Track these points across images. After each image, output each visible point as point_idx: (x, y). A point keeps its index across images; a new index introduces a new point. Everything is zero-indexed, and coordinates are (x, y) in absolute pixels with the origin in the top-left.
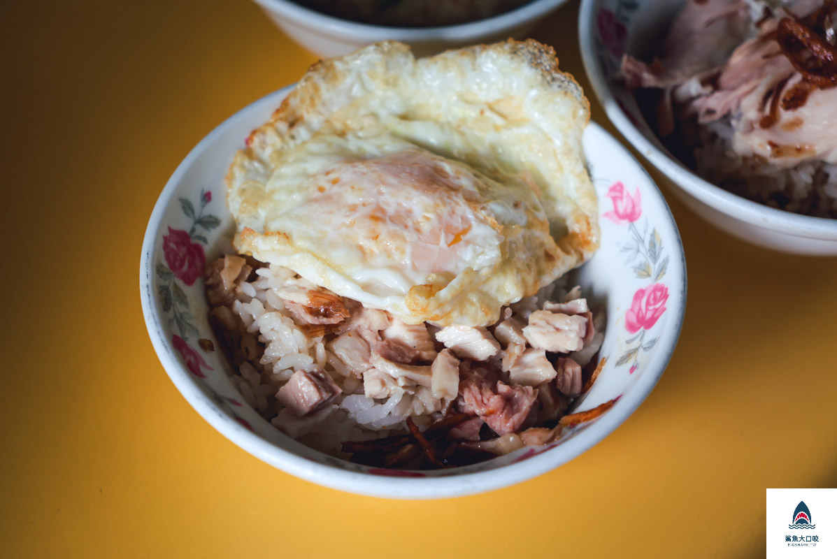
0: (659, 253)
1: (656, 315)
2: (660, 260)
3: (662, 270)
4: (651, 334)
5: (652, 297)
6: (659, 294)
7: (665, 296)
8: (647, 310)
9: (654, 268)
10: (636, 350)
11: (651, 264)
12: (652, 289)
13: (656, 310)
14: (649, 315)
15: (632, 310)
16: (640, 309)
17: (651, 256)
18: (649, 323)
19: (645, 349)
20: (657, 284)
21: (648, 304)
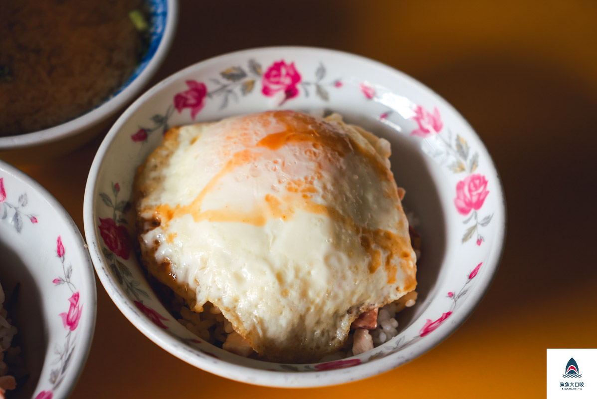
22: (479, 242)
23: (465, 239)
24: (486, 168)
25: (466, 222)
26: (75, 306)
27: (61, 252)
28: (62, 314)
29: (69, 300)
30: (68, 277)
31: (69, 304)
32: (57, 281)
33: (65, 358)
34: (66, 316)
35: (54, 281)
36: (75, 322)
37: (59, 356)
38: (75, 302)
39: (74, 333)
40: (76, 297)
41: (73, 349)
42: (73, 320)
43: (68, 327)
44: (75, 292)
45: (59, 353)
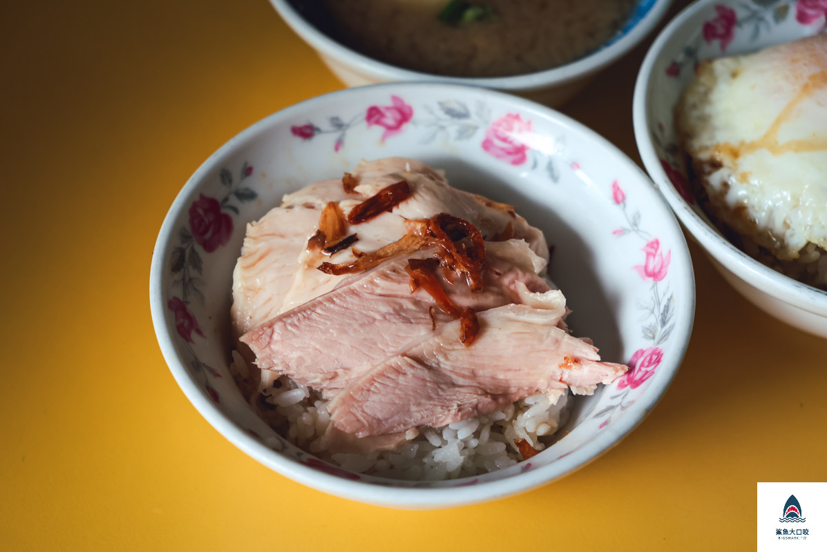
26: (654, 256)
27: (618, 197)
28: (637, 267)
29: (643, 250)
30: (635, 224)
31: (644, 255)
32: (619, 232)
33: (658, 312)
34: (643, 269)
35: (615, 233)
36: (660, 272)
37: (648, 311)
38: (653, 251)
39: (662, 285)
40: (654, 245)
41: (669, 300)
42: (657, 270)
43: (651, 280)
44: (651, 239)
45: (647, 308)
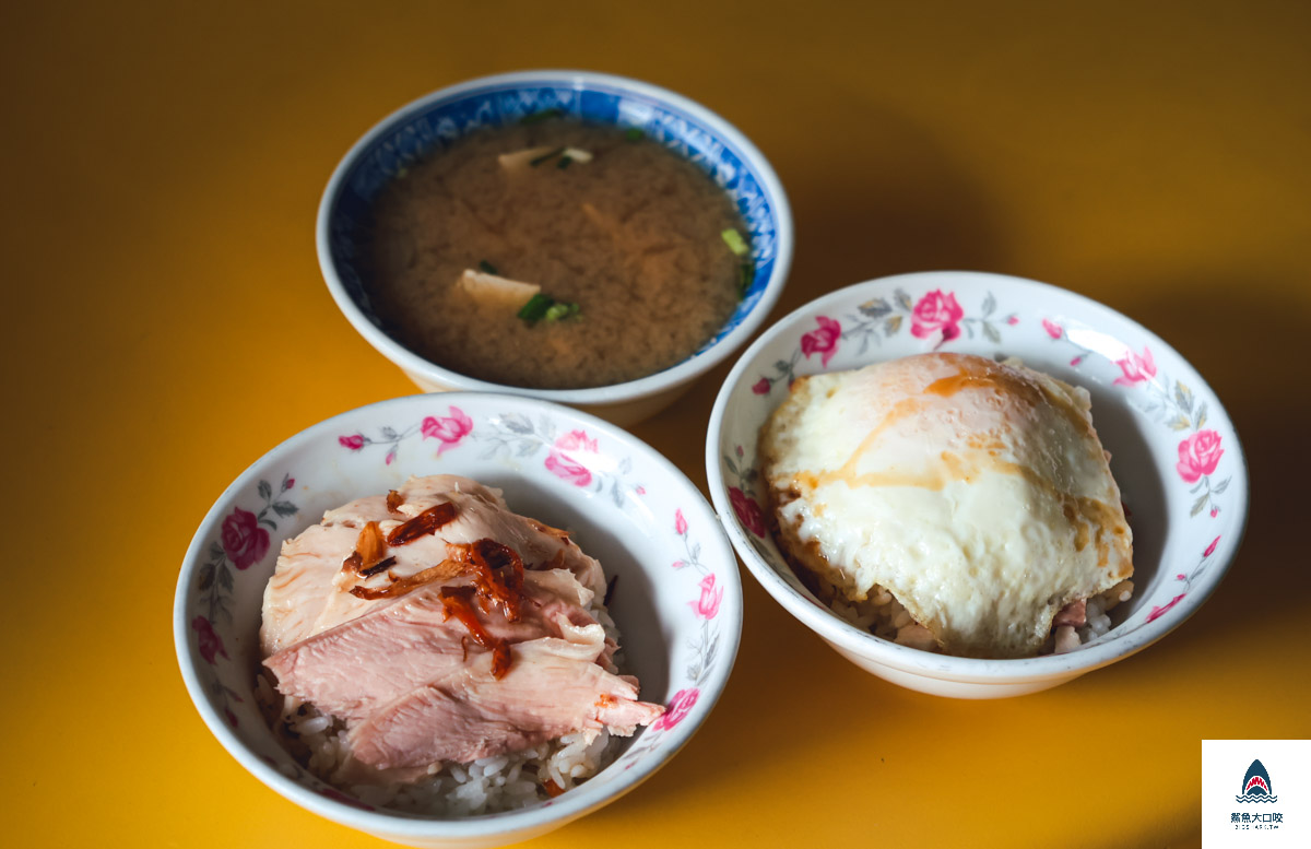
0: (1192, 403)
1: (1214, 459)
2: (1196, 408)
3: (1201, 417)
4: (1216, 477)
5: (1200, 444)
6: (1207, 440)
7: (1218, 440)
8: (1199, 458)
9: (1191, 418)
10: (1207, 496)
11: (1186, 415)
12: (1196, 437)
13: (1211, 455)
14: (1204, 462)
15: (1182, 462)
16: (1191, 459)
17: (1182, 408)
18: (1210, 468)
19: (1217, 492)
20: (1201, 432)
21: (1197, 452)
22: (1214, 513)
23: (1195, 511)
24: (1217, 420)
25: (1193, 491)
26: (709, 591)
27: (681, 528)
28: (692, 603)
29: (700, 585)
30: (695, 557)
31: (700, 590)
32: (679, 565)
33: (704, 652)
34: (697, 606)
35: (674, 565)
36: (712, 609)
37: (696, 650)
38: (709, 587)
39: (712, 622)
40: (710, 580)
41: (716, 639)
42: (709, 607)
43: (703, 617)
44: (708, 574)
45: (695, 647)
